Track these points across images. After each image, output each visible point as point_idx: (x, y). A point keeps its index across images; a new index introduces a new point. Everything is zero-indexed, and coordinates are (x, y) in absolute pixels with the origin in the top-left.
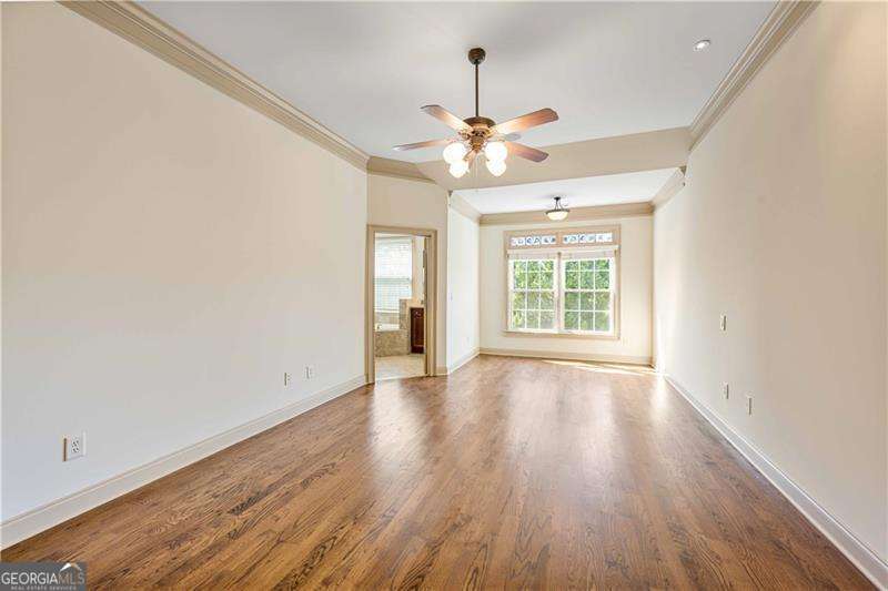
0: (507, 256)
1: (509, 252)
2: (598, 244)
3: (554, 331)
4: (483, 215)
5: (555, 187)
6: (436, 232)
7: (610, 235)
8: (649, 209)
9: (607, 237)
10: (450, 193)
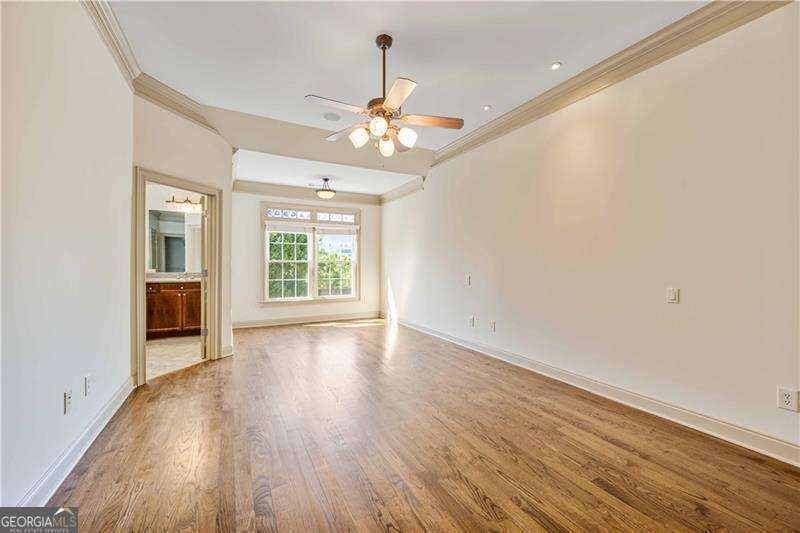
0: (263, 227)
1: (267, 222)
2: (344, 223)
3: (309, 297)
4: (237, 181)
5: (326, 169)
6: (221, 192)
7: (353, 217)
8: (379, 201)
9: (350, 218)
10: (235, 150)
